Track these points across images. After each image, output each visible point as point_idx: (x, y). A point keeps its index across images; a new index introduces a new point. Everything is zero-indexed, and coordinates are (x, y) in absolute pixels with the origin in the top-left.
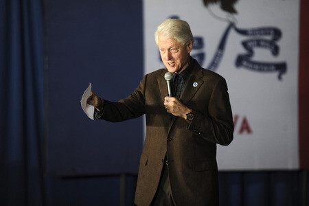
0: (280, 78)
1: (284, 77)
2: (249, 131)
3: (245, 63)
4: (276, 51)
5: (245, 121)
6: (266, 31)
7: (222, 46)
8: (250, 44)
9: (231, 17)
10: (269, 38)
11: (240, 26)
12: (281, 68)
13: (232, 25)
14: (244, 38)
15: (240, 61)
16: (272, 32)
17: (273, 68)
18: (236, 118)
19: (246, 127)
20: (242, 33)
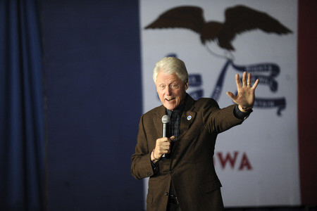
0: (279, 113)
1: (283, 112)
2: (249, 167)
4: (274, 87)
5: (245, 158)
6: (264, 67)
7: (220, 82)
9: (229, 54)
10: (267, 74)
11: (238, 62)
12: (280, 104)
13: (229, 62)
16: (270, 68)
17: (272, 104)
18: (236, 154)
19: (246, 164)
20: (241, 69)
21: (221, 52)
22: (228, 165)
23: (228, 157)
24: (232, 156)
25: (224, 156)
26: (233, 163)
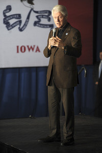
2: (39, 51)
3: (37, 25)
4: (49, 20)
5: (38, 48)
7: (28, 17)
8: (39, 17)
10: (47, 14)
13: (32, 9)
15: (35, 24)
16: (48, 12)
18: (34, 46)
19: (38, 50)
20: (36, 12)
21: (29, 5)
22: (31, 50)
23: (31, 47)
24: (33, 47)
25: (30, 47)
26: (33, 49)
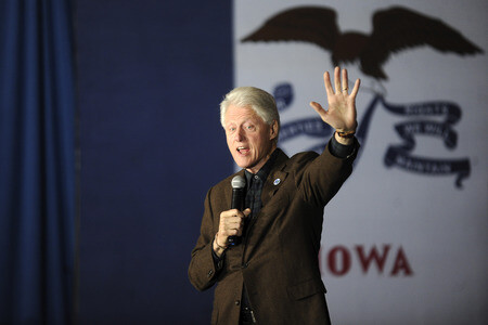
0: (458, 184)
1: (465, 183)
2: (408, 272)
3: (400, 160)
4: (451, 141)
5: (401, 255)
6: (434, 107)
8: (408, 129)
9: (377, 86)
10: (440, 119)
11: (391, 99)
12: (461, 168)
13: (378, 99)
14: (398, 119)
15: (391, 157)
16: (445, 110)
17: (447, 168)
18: (387, 249)
19: (402, 265)
22: (373, 266)
23: (374, 253)
24: (380, 252)
25: (367, 252)
26: (381, 263)
